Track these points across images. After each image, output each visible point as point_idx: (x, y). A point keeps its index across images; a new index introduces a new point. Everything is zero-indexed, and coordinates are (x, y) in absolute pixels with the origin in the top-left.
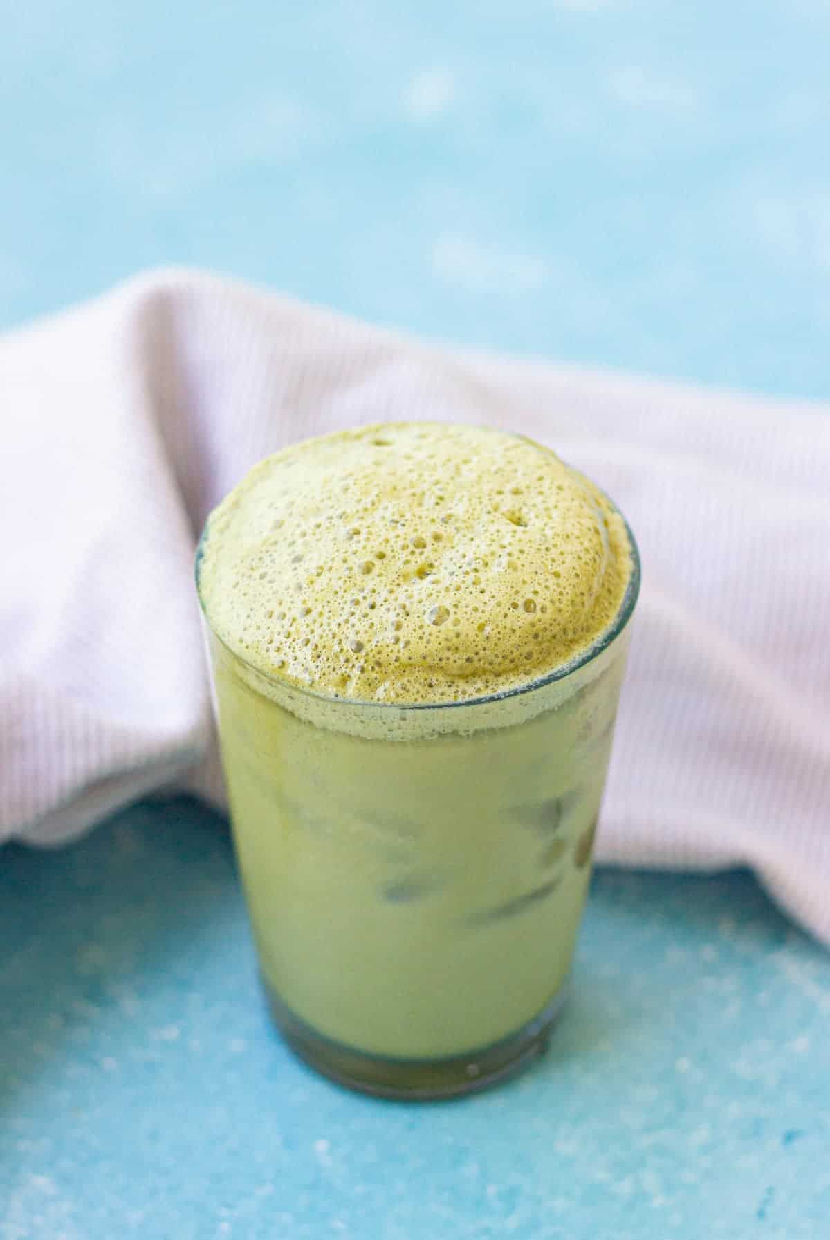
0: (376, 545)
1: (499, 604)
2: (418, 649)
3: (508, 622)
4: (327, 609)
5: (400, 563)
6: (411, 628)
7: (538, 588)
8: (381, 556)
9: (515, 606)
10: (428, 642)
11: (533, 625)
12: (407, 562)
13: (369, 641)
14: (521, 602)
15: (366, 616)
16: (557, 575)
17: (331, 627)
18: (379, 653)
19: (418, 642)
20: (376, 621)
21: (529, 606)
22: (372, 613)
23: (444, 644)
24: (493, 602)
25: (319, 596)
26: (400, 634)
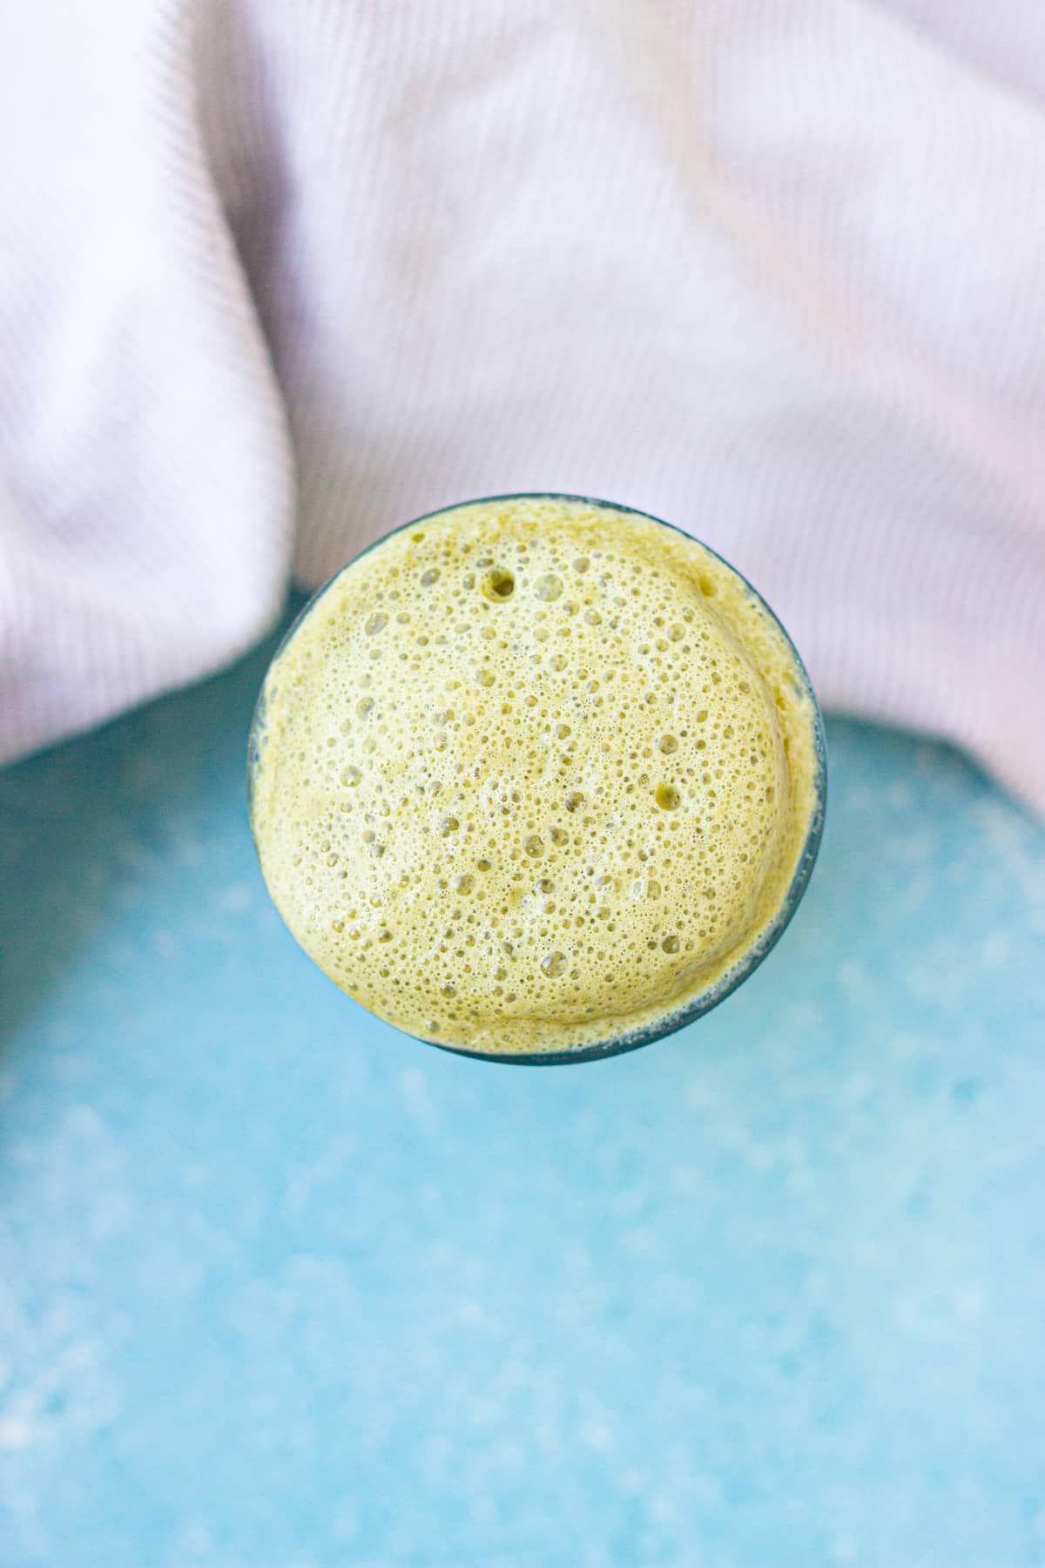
0: (479, 849)
1: (631, 946)
2: (525, 1003)
3: (642, 968)
4: (412, 937)
5: (508, 877)
6: (518, 979)
7: (685, 919)
8: (484, 865)
9: (652, 945)
10: (538, 996)
11: (673, 965)
12: (517, 877)
13: (464, 988)
14: (660, 940)
15: (461, 953)
16: (710, 894)
17: (417, 962)
18: (476, 1002)
19: (526, 997)
20: (473, 963)
21: (669, 945)
22: (469, 951)
23: (558, 998)
24: (624, 944)
25: (403, 918)
26: (504, 984)
